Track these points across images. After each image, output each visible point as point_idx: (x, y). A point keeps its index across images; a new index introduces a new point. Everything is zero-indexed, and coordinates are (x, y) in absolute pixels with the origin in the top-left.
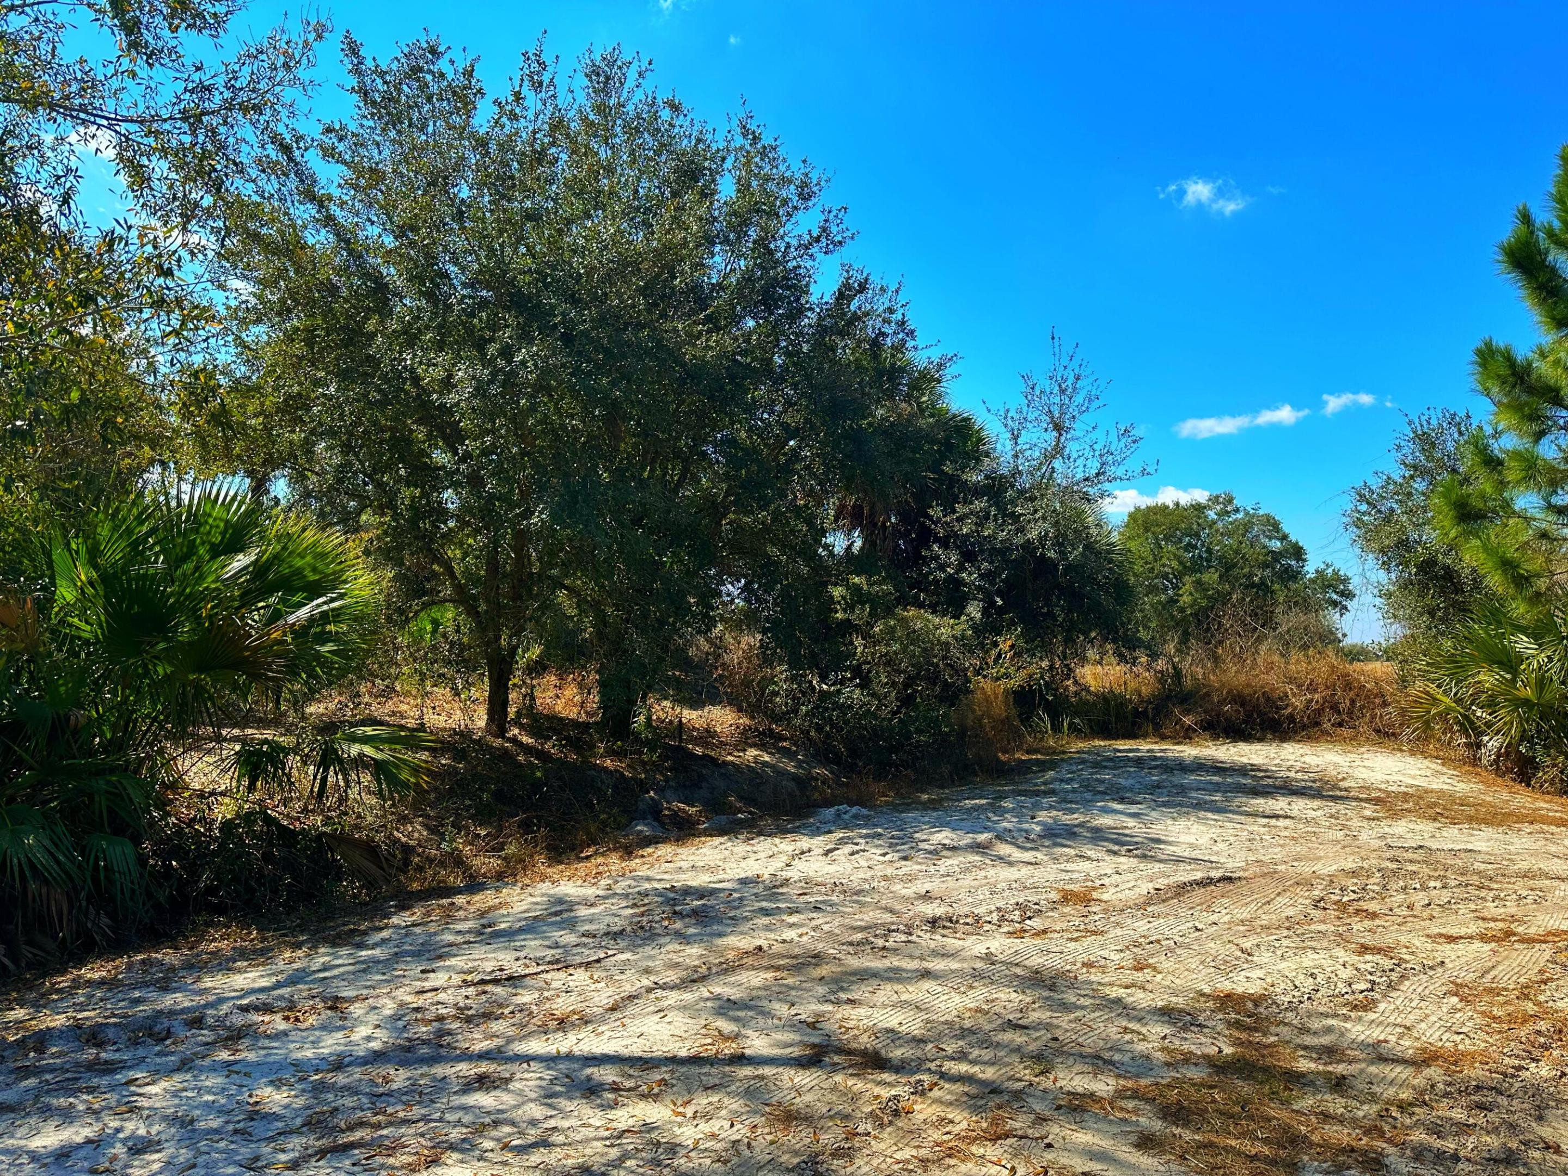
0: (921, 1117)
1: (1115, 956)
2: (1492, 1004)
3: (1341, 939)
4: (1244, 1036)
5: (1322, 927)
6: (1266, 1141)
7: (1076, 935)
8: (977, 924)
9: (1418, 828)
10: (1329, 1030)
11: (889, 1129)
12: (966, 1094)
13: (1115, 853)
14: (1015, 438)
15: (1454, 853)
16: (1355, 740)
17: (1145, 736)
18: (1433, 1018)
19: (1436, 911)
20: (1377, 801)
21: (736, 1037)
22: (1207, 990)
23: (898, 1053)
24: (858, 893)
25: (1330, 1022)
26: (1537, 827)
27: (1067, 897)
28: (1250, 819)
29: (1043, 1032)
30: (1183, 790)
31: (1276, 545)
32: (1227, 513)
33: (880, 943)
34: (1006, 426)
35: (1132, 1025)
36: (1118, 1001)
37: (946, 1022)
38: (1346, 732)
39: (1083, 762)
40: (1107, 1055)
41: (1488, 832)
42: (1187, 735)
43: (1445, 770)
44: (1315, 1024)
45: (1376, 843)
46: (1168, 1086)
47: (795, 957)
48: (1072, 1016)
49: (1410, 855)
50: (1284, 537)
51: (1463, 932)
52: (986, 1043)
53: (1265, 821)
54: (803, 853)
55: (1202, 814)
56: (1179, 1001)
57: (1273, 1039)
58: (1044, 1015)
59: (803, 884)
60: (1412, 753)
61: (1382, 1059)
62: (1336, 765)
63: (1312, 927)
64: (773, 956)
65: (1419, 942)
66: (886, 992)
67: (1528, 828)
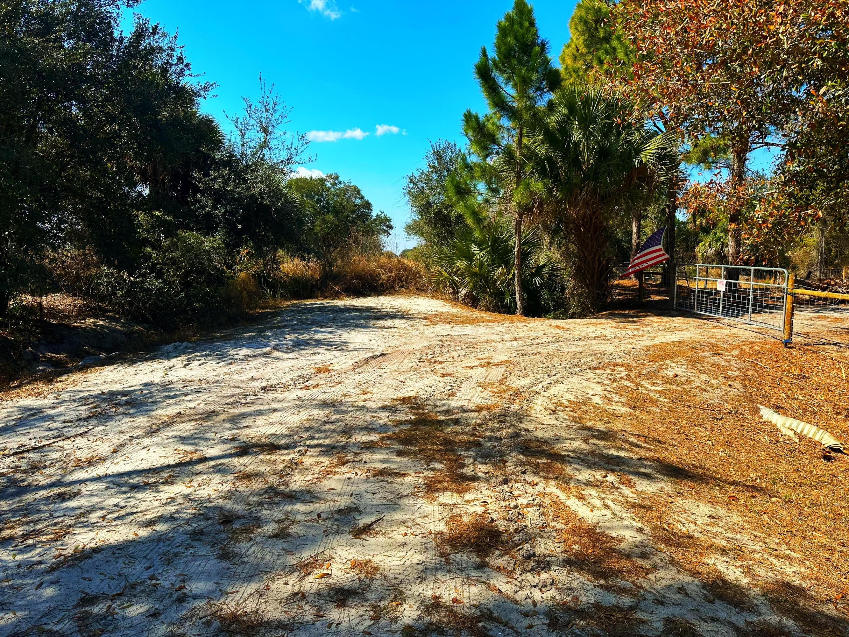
0: (308, 463)
1: (352, 390)
2: (493, 388)
3: (434, 372)
4: (416, 411)
5: (425, 369)
6: (441, 445)
7: (332, 385)
8: (285, 387)
9: (445, 328)
10: (444, 405)
11: (297, 471)
12: (322, 451)
13: (329, 350)
14: (243, 135)
15: (460, 336)
16: (409, 293)
17: (316, 297)
18: (476, 396)
19: (463, 358)
20: (426, 318)
21: (196, 451)
22: (395, 398)
23: (283, 442)
24: (216, 382)
25: (443, 402)
26: (485, 324)
27: (319, 371)
28: (380, 330)
29: (341, 423)
30: (346, 320)
31: (358, 201)
32: (336, 184)
33: (244, 401)
34: (237, 127)
35: (373, 414)
36: (364, 407)
37: (297, 427)
38: (405, 290)
39: (293, 311)
40: (370, 427)
41: (470, 327)
42: (336, 295)
43: (445, 304)
44: (439, 403)
45: (432, 335)
46: (399, 433)
47: (202, 414)
48: (349, 415)
49: (445, 338)
50: (362, 198)
51: (473, 365)
52: (319, 431)
53: (386, 330)
54: (170, 368)
55: (359, 329)
56: (387, 403)
57: (427, 411)
58: (338, 416)
59: (181, 382)
60: (432, 297)
61: (466, 411)
62: (404, 305)
63: (422, 369)
64: (190, 415)
65: (460, 370)
66: (260, 420)
67: (482, 324)
